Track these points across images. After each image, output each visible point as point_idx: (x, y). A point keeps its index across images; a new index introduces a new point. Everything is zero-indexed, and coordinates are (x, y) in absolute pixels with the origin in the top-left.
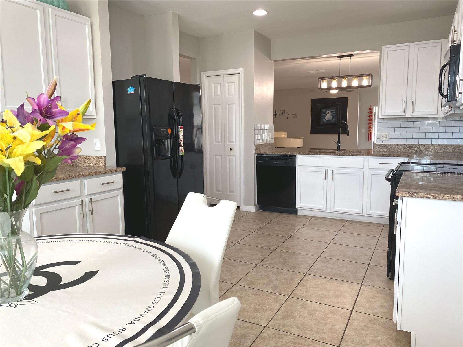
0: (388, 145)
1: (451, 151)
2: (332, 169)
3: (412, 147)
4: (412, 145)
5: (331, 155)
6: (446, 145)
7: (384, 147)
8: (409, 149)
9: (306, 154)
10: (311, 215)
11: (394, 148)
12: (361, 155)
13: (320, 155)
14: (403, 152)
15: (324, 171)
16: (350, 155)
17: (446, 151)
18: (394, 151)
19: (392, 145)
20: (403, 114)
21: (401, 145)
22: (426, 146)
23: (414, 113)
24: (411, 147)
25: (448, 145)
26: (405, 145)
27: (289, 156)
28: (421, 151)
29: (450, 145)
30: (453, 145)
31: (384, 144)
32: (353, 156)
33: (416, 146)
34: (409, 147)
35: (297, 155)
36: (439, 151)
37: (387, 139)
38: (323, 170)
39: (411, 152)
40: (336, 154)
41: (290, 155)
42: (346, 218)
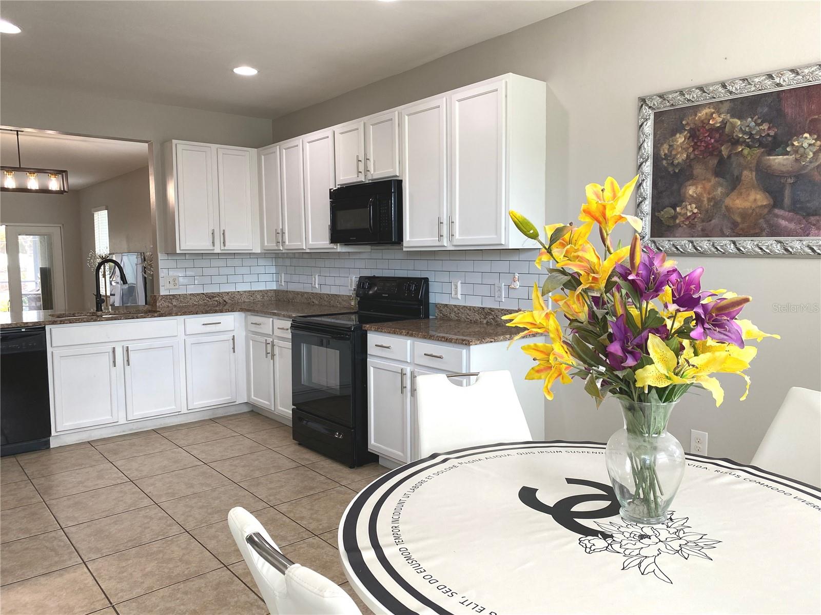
0: (179, 295)
1: (260, 299)
2: (126, 344)
3: (213, 297)
4: (212, 293)
5: (121, 319)
6: (253, 291)
7: (174, 300)
8: (210, 300)
9: (70, 323)
10: (79, 440)
11: (189, 299)
12: (174, 315)
13: (99, 321)
14: (201, 305)
15: (111, 351)
16: (155, 317)
17: (253, 300)
18: (188, 304)
19: (185, 296)
20: (212, 248)
21: (198, 294)
22: (230, 294)
23: (226, 248)
24: (211, 296)
25: (255, 291)
26: (203, 294)
27: (24, 330)
28: (225, 301)
29: (258, 291)
30: (261, 291)
31: (173, 295)
32: (160, 317)
33: (219, 294)
34: (209, 297)
35: (46, 326)
36: (247, 300)
37: (177, 287)
38: (109, 348)
39: (213, 304)
40: (130, 317)
41: (26, 329)
42: (146, 427)
